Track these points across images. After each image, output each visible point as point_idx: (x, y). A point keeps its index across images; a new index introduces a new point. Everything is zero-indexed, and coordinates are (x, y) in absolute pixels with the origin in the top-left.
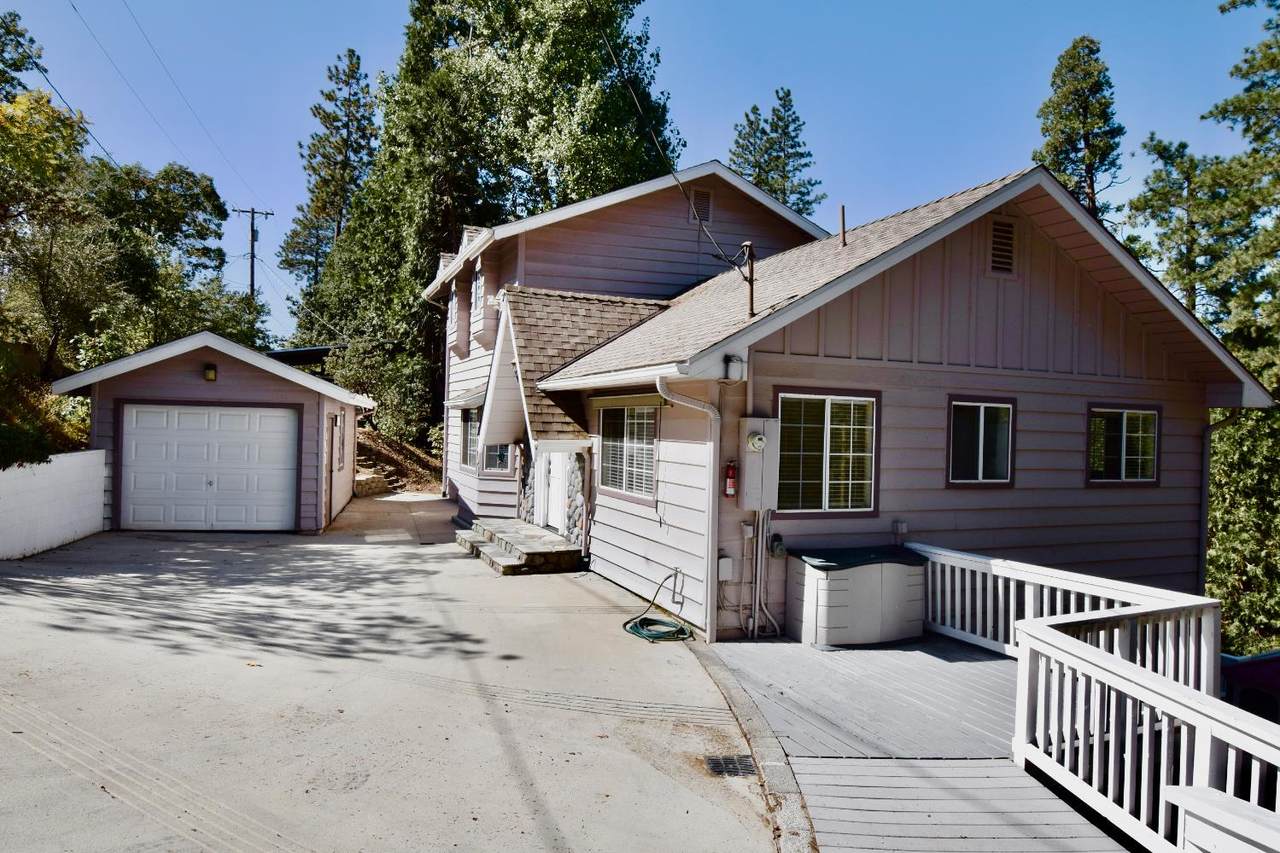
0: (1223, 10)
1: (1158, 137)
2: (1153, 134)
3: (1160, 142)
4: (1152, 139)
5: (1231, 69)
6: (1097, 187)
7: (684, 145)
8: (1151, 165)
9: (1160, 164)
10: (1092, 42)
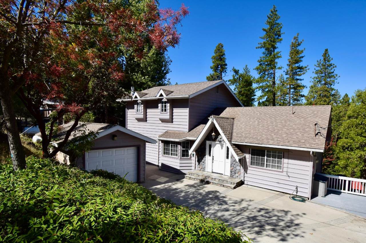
0: (256, 48)
1: (235, 68)
2: (234, 67)
3: (235, 69)
4: (234, 68)
5: (258, 60)
6: (222, 76)
7: (171, 62)
8: (233, 73)
9: (235, 74)
10: (222, 45)
